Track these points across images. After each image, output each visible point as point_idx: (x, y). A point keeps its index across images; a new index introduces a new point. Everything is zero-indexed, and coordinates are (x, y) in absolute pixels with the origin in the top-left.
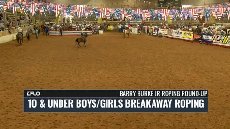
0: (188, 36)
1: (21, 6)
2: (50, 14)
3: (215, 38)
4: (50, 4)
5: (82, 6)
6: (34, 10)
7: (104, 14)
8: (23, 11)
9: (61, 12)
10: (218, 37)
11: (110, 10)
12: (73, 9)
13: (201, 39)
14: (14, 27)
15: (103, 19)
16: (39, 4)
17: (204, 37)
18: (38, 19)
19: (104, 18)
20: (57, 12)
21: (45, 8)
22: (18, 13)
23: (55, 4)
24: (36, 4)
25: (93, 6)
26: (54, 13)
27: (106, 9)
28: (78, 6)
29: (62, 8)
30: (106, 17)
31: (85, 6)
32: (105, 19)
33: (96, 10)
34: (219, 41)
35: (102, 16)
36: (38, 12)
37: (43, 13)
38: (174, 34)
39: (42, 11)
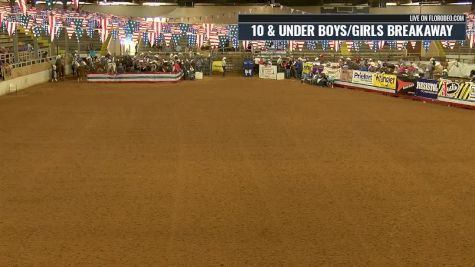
0: (385, 83)
1: (26, 19)
2: (88, 37)
3: (444, 87)
4: (90, 17)
5: (157, 20)
6: (53, 29)
7: (205, 38)
8: (31, 29)
9: (113, 33)
10: (449, 85)
11: (219, 28)
12: (137, 26)
13: (414, 89)
14: (11, 66)
15: (203, 48)
16: (66, 16)
17: (420, 85)
18: (63, 47)
19: (206, 44)
20: (104, 33)
21: (79, 24)
22: (20, 34)
23: (101, 16)
24: (58, 16)
25: (182, 21)
26: (97, 35)
27: (209, 27)
28: (149, 20)
29: (115, 25)
30: (209, 42)
31: (164, 20)
32: (208, 48)
33: (188, 28)
34: (451, 95)
35: (200, 42)
36: (63, 32)
37: (74, 34)
38: (355, 79)
39: (70, 31)
